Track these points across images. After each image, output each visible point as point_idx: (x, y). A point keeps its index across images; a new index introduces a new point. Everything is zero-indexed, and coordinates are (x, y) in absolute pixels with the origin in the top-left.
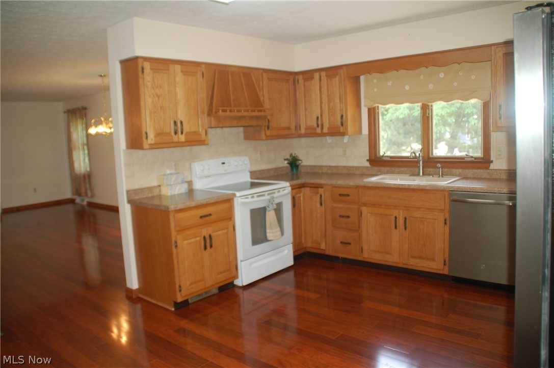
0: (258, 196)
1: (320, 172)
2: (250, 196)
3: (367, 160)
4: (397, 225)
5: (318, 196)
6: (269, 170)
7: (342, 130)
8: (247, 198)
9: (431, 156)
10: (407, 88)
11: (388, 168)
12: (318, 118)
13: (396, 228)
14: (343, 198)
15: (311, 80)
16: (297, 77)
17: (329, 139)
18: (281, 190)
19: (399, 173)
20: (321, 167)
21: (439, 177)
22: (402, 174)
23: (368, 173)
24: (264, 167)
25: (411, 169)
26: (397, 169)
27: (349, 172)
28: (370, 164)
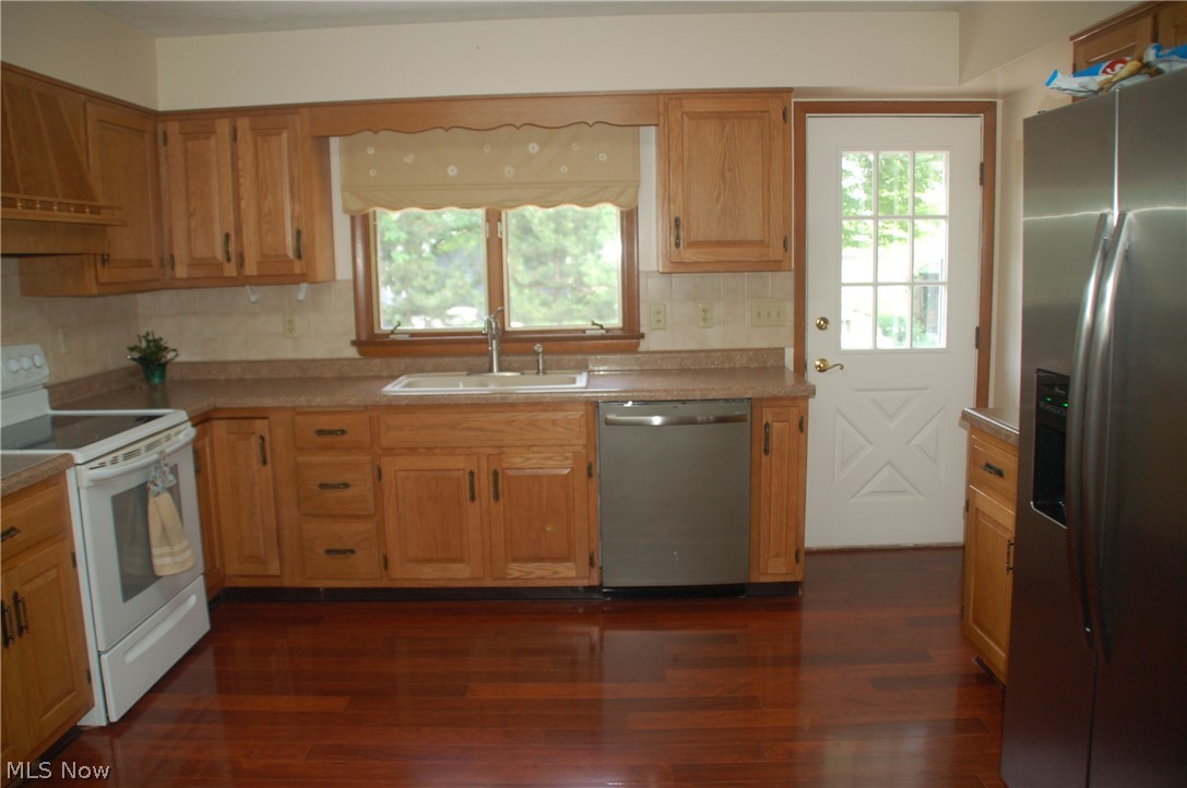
0: (128, 456)
1: (222, 377)
2: (110, 457)
3: (354, 343)
4: (476, 492)
5: (254, 440)
6: (88, 381)
7: (298, 268)
8: (102, 465)
9: (507, 329)
10: (452, 171)
11: (408, 360)
12: (227, 236)
13: (473, 498)
14: (327, 439)
15: (208, 138)
16: (161, 127)
17: (253, 295)
18: (172, 432)
19: (437, 369)
20: (224, 364)
21: (538, 373)
22: (444, 371)
23: (356, 374)
24: (76, 372)
25: (466, 359)
26: (431, 362)
27: (306, 375)
28: (360, 353)
